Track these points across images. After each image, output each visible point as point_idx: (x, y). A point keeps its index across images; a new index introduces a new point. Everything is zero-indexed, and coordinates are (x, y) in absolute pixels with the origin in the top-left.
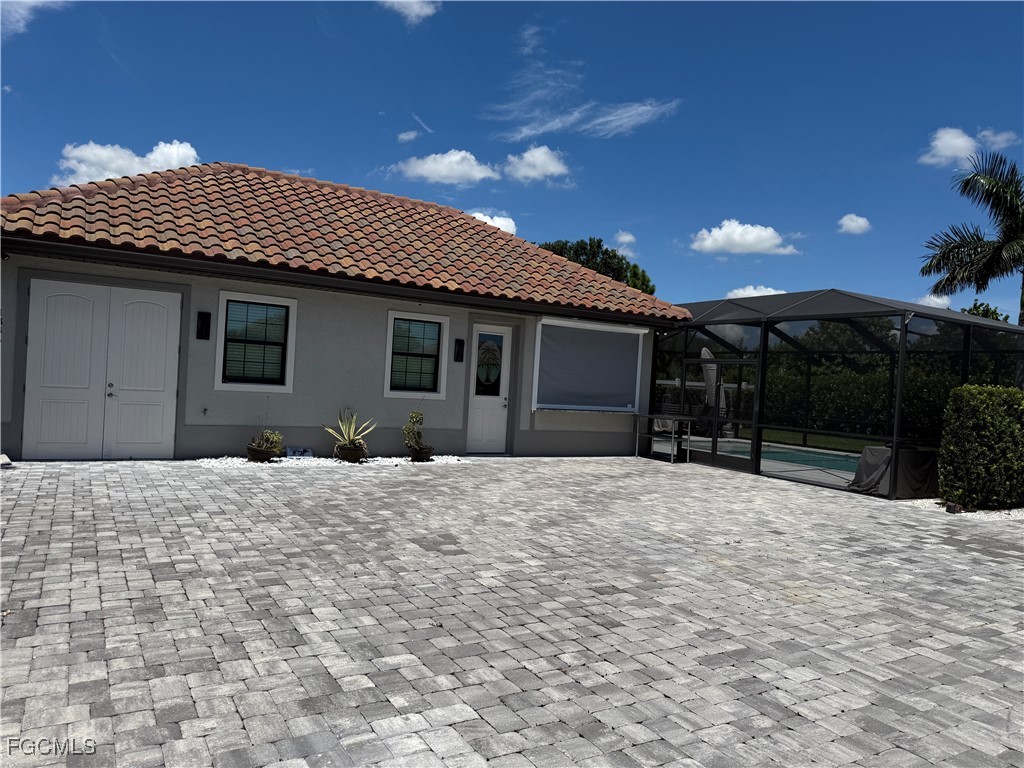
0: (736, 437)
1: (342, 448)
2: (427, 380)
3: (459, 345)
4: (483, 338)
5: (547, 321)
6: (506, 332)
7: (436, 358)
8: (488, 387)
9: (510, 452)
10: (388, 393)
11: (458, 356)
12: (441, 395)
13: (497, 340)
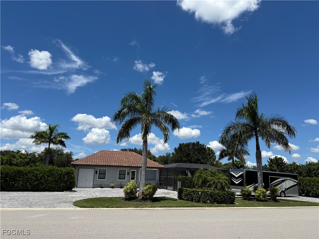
1: (111, 187)
3: (128, 173)
4: (132, 172)
6: (136, 171)
7: (125, 175)
8: (133, 179)
10: (118, 180)
11: (128, 174)
12: (126, 180)
13: (134, 172)
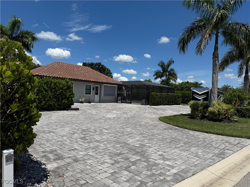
0: (128, 101)
1: (80, 102)
2: (89, 93)
3: (93, 88)
4: (96, 87)
5: (104, 85)
6: (99, 86)
7: (90, 90)
8: (97, 94)
9: (100, 102)
10: (85, 95)
11: (93, 90)
12: (91, 95)
13: (98, 87)
